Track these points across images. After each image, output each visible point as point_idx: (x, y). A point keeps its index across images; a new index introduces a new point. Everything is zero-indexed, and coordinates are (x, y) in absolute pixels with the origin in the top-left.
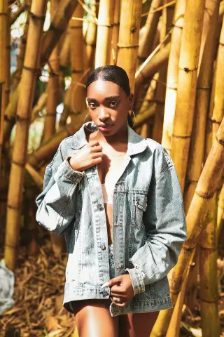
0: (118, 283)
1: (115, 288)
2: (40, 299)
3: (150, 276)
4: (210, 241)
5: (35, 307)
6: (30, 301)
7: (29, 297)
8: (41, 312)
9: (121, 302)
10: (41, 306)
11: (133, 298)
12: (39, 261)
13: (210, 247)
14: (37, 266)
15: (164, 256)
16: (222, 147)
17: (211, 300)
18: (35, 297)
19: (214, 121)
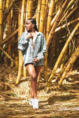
0: (35, 60)
1: (34, 60)
2: (5, 75)
3: (41, 58)
4: (46, 58)
5: (4, 77)
6: (2, 76)
7: (2, 75)
8: (5, 78)
9: (35, 63)
10: (5, 77)
11: (37, 62)
12: (2, 68)
13: (46, 59)
14: (2, 69)
15: (43, 54)
16: (51, 35)
17: (46, 70)
18: (3, 75)
19: (47, 32)
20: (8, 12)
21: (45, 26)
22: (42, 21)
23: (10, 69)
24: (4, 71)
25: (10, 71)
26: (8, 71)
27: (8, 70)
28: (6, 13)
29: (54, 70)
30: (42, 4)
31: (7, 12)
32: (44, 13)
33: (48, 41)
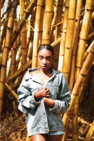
2: (11, 133)
4: (76, 111)
5: (9, 136)
6: (7, 133)
10: (11, 136)
12: (10, 119)
13: (75, 113)
14: (9, 120)
16: (82, 77)
17: (76, 133)
18: (9, 132)
19: (78, 67)
20: (19, 30)
21: (74, 57)
22: (68, 48)
23: (21, 120)
24: (12, 124)
25: (20, 126)
26: (17, 125)
27: (18, 123)
28: (15, 31)
29: (89, 134)
30: (69, 18)
31: (17, 30)
32: (73, 34)
33: (77, 87)
